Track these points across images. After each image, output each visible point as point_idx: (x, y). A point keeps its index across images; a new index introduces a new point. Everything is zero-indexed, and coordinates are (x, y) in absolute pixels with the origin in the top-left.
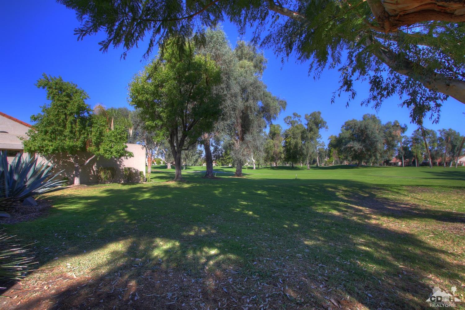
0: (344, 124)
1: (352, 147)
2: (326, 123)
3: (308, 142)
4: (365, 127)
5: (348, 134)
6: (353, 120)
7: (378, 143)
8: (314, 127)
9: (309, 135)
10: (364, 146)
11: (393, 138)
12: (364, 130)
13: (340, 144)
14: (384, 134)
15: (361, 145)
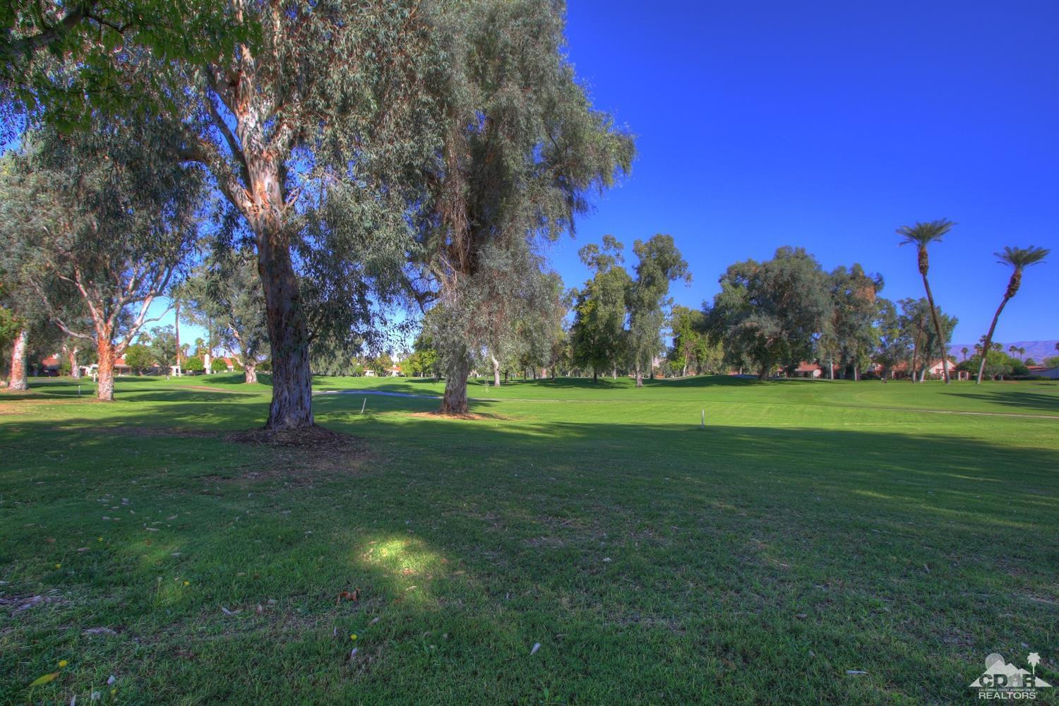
0: (724, 272)
1: (757, 329)
2: (686, 265)
3: (643, 315)
4: (792, 275)
5: (737, 297)
6: (749, 261)
7: (822, 318)
8: (659, 273)
9: (647, 295)
10: (783, 328)
11: (856, 306)
12: (787, 283)
13: (716, 321)
14: (833, 297)
15: (777, 325)
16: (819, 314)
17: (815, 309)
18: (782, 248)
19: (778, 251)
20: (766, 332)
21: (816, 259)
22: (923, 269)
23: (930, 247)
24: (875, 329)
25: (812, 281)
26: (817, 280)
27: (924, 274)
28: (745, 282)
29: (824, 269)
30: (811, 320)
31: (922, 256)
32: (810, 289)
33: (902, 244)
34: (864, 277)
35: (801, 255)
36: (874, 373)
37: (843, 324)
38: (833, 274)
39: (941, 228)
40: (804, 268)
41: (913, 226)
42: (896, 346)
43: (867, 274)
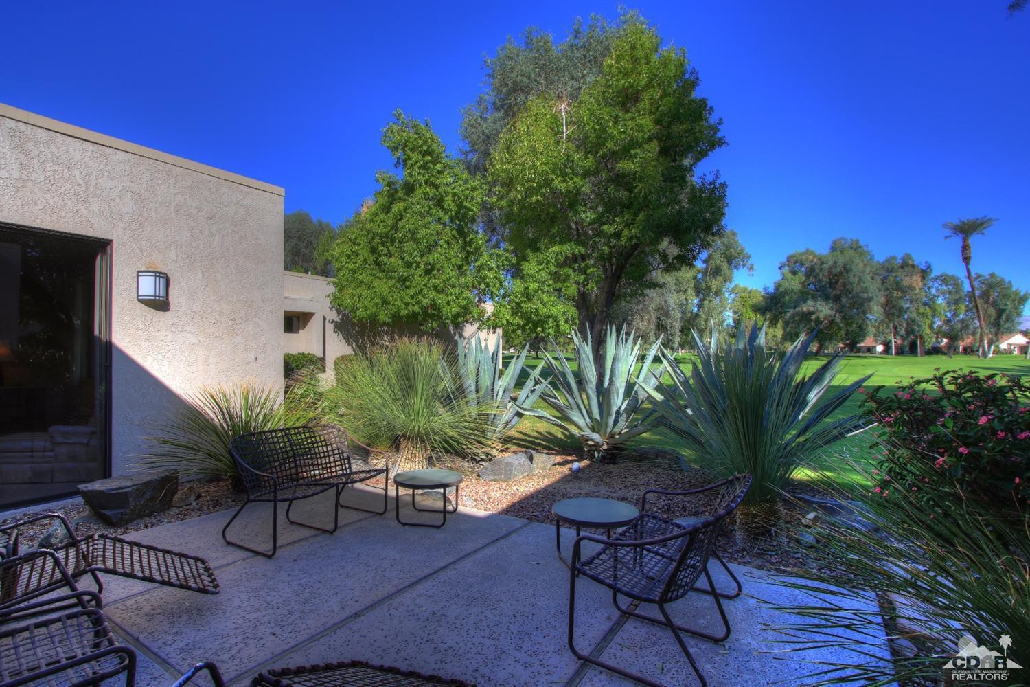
0: (784, 260)
1: (813, 313)
2: (749, 257)
3: (710, 301)
4: (844, 267)
5: (795, 284)
6: (808, 250)
7: (872, 303)
8: (725, 266)
9: (714, 284)
10: (837, 311)
11: (903, 292)
12: (841, 273)
13: (776, 304)
14: (883, 284)
15: (831, 309)
16: (870, 300)
17: (865, 295)
18: (838, 240)
19: (834, 242)
20: (822, 315)
21: (870, 249)
22: (966, 260)
23: (972, 240)
25: (863, 272)
26: (868, 270)
27: (967, 264)
28: (803, 269)
29: (876, 258)
30: (862, 305)
31: (965, 248)
32: (861, 278)
33: (946, 237)
34: (913, 266)
35: (856, 247)
37: (894, 307)
38: (884, 263)
39: (983, 223)
40: (857, 260)
41: (956, 222)
42: (962, 321)
43: (916, 263)
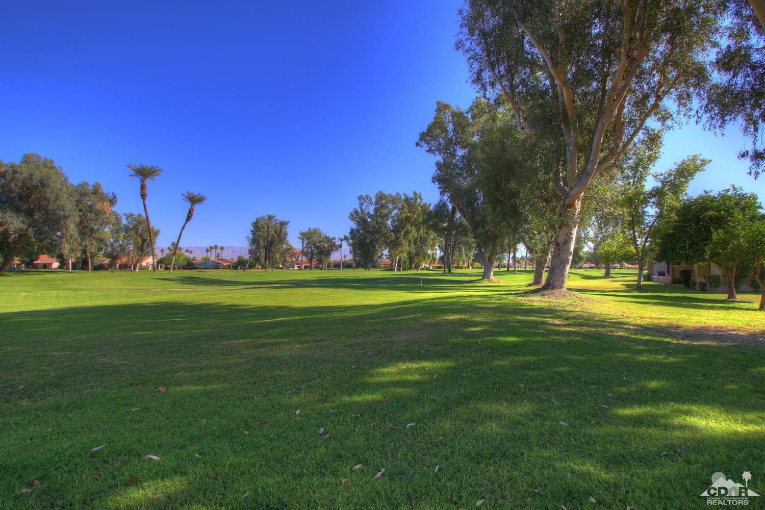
4: (41, 181)
7: (68, 221)
10: (29, 225)
11: (96, 215)
14: (77, 205)
16: (66, 217)
17: (62, 213)
21: (63, 171)
22: (143, 196)
23: (148, 182)
24: (106, 233)
25: (60, 190)
26: (65, 189)
27: (144, 200)
29: (70, 181)
30: (58, 221)
31: (143, 187)
32: (58, 196)
33: (131, 176)
34: (103, 194)
35: (49, 165)
36: (104, 265)
37: (85, 227)
38: (78, 186)
39: (155, 172)
40: (53, 177)
41: (138, 165)
42: (121, 246)
43: (105, 192)
